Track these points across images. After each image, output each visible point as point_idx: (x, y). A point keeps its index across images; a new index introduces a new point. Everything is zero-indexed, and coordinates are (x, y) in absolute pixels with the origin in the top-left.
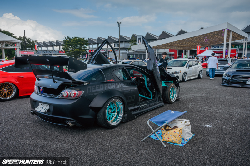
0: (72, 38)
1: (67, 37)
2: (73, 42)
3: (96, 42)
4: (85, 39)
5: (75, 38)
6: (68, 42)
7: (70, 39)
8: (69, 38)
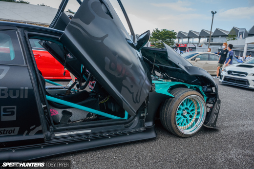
0: (160, 30)
1: (155, 30)
2: (160, 35)
3: (187, 36)
4: (174, 32)
5: (164, 30)
6: (156, 35)
7: (159, 31)
8: (157, 30)
